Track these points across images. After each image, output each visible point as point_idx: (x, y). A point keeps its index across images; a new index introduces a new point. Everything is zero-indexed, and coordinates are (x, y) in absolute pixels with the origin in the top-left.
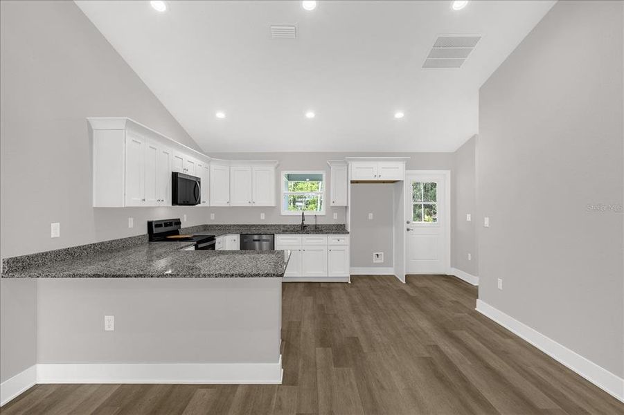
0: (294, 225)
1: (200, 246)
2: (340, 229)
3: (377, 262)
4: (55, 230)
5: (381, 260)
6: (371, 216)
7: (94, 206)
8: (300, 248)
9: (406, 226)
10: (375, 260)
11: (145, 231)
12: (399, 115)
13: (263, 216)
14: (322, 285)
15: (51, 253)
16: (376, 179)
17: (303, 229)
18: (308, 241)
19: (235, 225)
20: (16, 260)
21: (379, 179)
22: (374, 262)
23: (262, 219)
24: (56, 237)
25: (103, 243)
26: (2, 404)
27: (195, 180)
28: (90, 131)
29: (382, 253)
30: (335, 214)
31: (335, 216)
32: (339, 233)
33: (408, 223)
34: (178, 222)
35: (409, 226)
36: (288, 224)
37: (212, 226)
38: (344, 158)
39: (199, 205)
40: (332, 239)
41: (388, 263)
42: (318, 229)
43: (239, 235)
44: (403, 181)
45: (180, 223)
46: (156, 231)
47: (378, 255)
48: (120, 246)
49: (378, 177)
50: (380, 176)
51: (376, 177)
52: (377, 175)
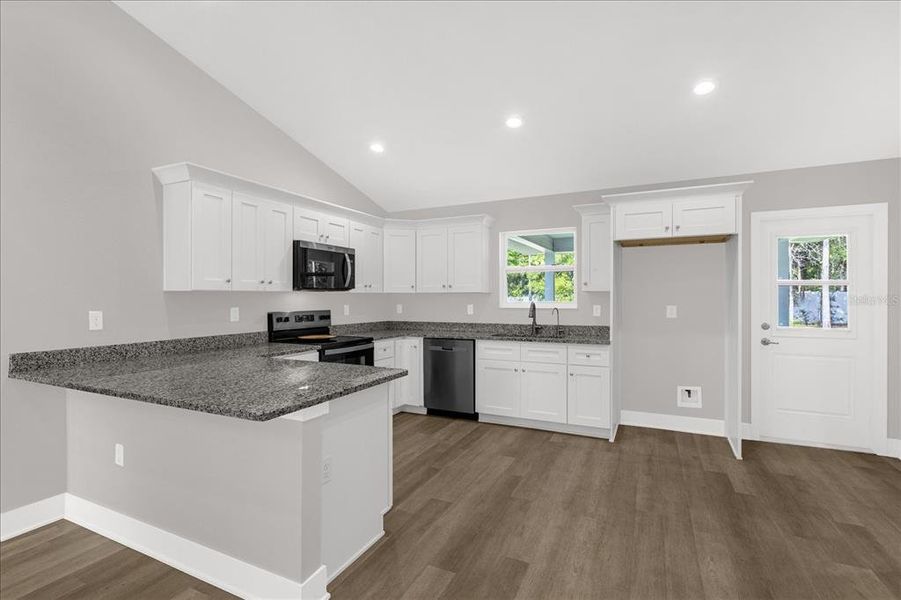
0: (520, 326)
1: (328, 352)
2: (597, 335)
3: (684, 405)
4: (96, 320)
5: (696, 402)
6: (671, 312)
7: (165, 289)
8: (517, 365)
9: (757, 334)
10: (683, 401)
11: (263, 328)
12: (704, 87)
13: (470, 310)
14: (554, 438)
15: (85, 350)
16: (668, 235)
17: (535, 333)
18: (531, 354)
19: (429, 323)
20: (25, 357)
21: (677, 234)
22: (680, 404)
23: (470, 314)
24: (96, 328)
25: (178, 341)
26: (3, 538)
27: (341, 252)
28: (158, 187)
29: (699, 389)
30: (595, 307)
31: (597, 311)
32: (588, 342)
33: (765, 327)
34: (326, 316)
35: (766, 334)
36: (511, 323)
37: (399, 323)
38: (598, 199)
39: (352, 291)
40: (575, 352)
41: (711, 410)
42: (560, 334)
43: (422, 339)
44: (737, 235)
45: (328, 317)
46: (277, 326)
47: (689, 392)
48: (212, 346)
49: (674, 229)
50: (678, 228)
51: (670, 230)
52: (670, 226)
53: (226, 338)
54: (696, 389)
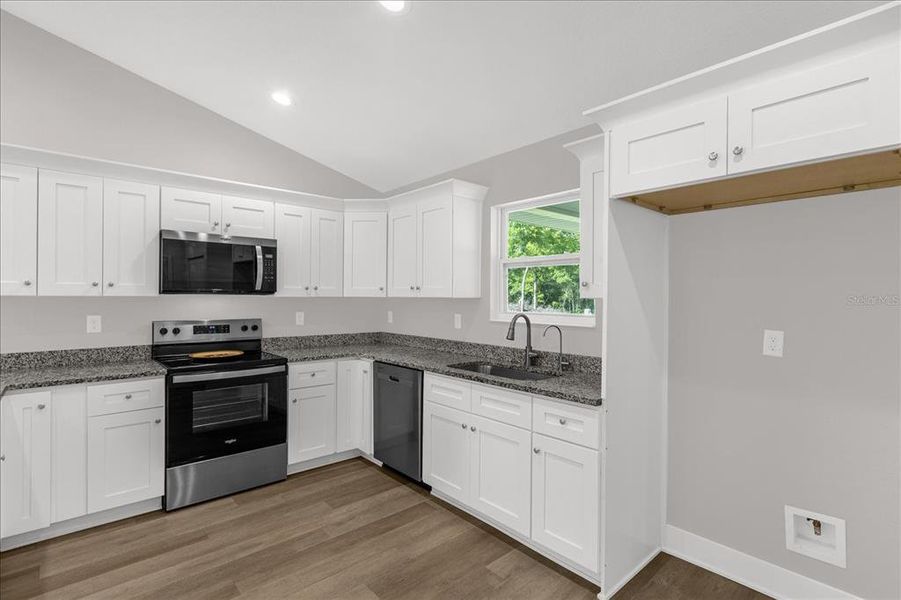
6: (773, 343)
8: (468, 419)
17: (529, 364)
18: (484, 404)
29: (839, 523)
32: (562, 396)
34: (253, 326)
39: (271, 295)
40: (543, 412)
43: (372, 362)
47: (817, 524)
48: (51, 362)
49: (732, 156)
50: (739, 152)
51: (721, 162)
52: (722, 153)
53: (75, 353)
54: (836, 524)
